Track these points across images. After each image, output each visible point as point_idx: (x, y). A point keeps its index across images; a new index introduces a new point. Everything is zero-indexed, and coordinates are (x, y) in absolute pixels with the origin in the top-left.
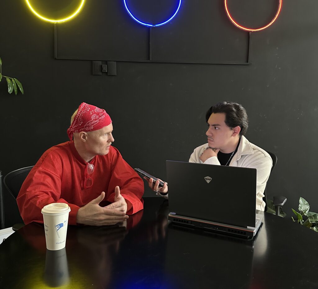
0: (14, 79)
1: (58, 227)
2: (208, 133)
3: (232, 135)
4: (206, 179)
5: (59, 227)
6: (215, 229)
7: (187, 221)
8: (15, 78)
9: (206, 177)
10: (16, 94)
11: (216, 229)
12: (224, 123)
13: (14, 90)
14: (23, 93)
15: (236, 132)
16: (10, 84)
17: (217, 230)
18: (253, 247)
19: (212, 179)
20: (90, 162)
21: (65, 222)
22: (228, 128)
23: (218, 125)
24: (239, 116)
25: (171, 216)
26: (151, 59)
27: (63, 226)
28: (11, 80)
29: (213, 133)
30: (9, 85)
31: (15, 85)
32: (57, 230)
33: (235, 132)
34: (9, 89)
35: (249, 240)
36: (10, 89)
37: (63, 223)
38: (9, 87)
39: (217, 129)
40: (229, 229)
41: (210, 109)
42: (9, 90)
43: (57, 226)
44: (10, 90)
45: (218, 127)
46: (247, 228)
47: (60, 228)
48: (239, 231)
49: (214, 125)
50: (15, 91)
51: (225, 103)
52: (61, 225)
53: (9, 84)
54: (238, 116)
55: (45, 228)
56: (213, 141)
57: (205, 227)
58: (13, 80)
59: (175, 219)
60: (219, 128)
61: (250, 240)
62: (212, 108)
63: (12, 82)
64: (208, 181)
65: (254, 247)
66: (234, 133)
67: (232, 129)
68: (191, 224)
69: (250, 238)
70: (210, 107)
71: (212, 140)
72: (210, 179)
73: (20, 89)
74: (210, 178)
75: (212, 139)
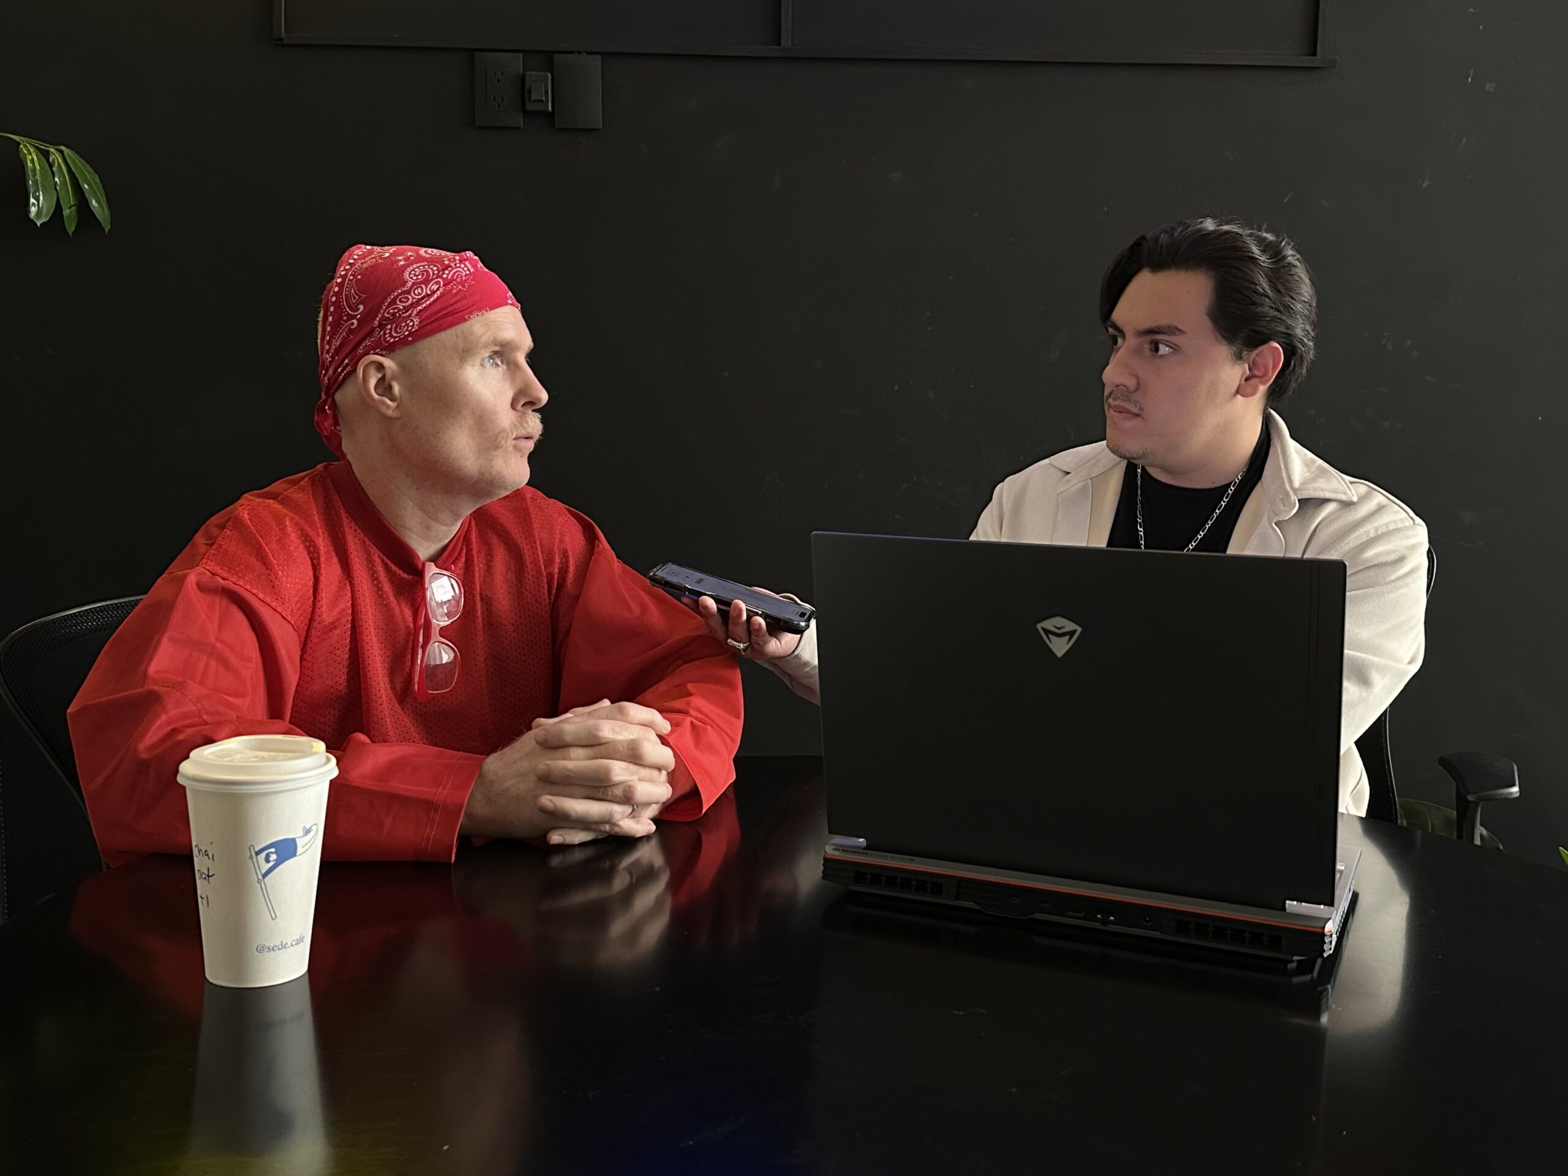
0: (61, 152)
1: (267, 860)
2: (1111, 375)
3: (1237, 392)
4: (1047, 632)
5: (273, 857)
6: (1097, 925)
7: (936, 883)
8: (67, 147)
9: (1049, 624)
10: (71, 228)
11: (1105, 922)
12: (1208, 323)
13: (58, 207)
14: (107, 227)
15: (1256, 373)
16: (38, 177)
17: (1111, 928)
18: (1324, 1019)
19: (1079, 629)
20: (440, 561)
21: (307, 832)
22: (1223, 351)
23: (1172, 330)
24: (1282, 290)
25: (837, 854)
26: (786, 40)
27: (294, 855)
28: (46, 154)
29: (1140, 374)
30: (35, 182)
31: (64, 182)
32: (265, 876)
33: (1254, 376)
34: (32, 200)
35: (1296, 980)
36: (38, 200)
37: (293, 841)
38: (32, 191)
39: (1164, 349)
40: (1183, 922)
41: (1132, 248)
42: (33, 210)
43: (264, 854)
44: (38, 207)
45: (1172, 339)
46: (1284, 909)
47: (278, 863)
48: (1239, 931)
49: (1151, 331)
50: (66, 212)
51: (1209, 225)
52: (286, 849)
53: (35, 175)
54: (1279, 291)
55: (199, 863)
56: (1138, 415)
57: (1038, 916)
58: (55, 157)
59: (861, 873)
60: (1176, 349)
61: (1308, 977)
62: (1138, 244)
63: (51, 166)
64: (1060, 647)
65: (1329, 1020)
66: (1247, 379)
67: (1239, 357)
68: (957, 899)
69: (1305, 967)
70: (1131, 243)
71: (1135, 410)
72: (1071, 634)
73: (94, 202)
74: (1070, 626)
75: (1136, 403)
